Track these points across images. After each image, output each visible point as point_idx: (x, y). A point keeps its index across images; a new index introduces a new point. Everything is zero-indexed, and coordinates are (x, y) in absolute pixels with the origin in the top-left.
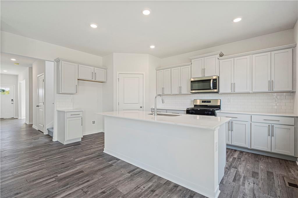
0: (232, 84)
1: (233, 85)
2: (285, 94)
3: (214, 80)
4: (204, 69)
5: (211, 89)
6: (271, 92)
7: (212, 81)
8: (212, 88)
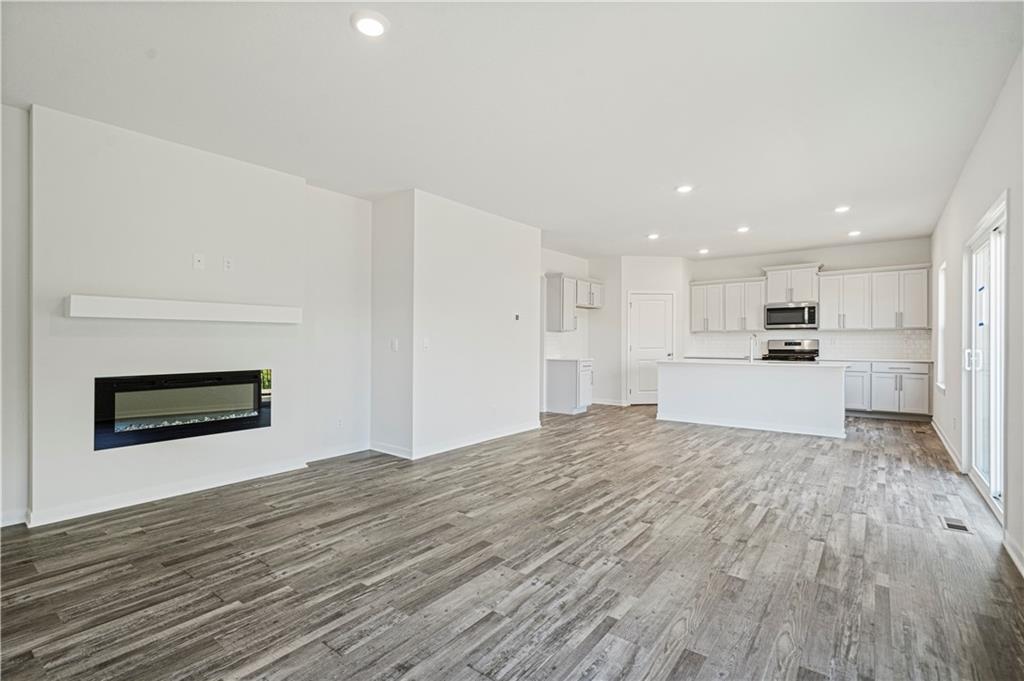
0: (839, 316)
1: (842, 318)
2: (917, 331)
3: (810, 308)
4: (791, 290)
5: (804, 323)
6: (900, 329)
7: (806, 310)
8: (807, 321)
